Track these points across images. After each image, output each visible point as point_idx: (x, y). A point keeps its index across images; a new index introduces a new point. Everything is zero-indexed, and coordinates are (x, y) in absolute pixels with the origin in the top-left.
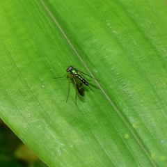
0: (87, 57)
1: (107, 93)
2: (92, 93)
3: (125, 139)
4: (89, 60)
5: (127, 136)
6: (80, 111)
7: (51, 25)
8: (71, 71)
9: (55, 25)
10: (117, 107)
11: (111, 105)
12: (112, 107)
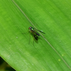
0: (37, 25)
1: (48, 41)
2: (41, 41)
3: (59, 62)
4: (38, 26)
5: (59, 60)
6: (36, 49)
7: (19, 11)
8: (31, 29)
9: (20, 11)
10: (54, 47)
11: (50, 46)
12: (51, 47)
